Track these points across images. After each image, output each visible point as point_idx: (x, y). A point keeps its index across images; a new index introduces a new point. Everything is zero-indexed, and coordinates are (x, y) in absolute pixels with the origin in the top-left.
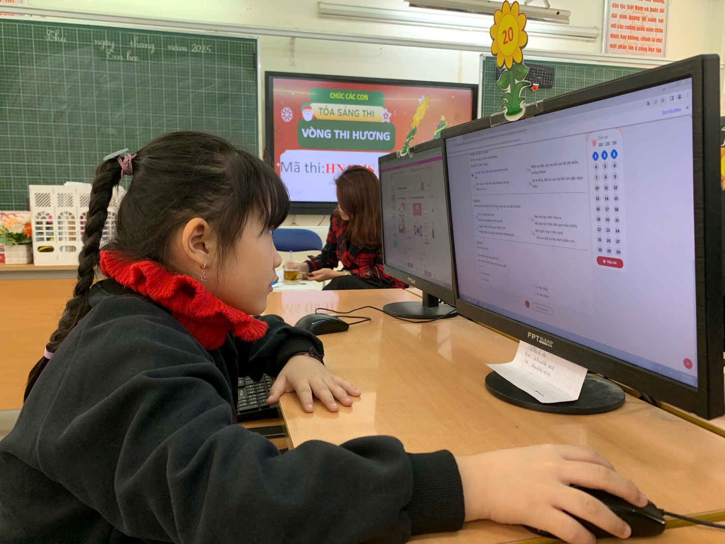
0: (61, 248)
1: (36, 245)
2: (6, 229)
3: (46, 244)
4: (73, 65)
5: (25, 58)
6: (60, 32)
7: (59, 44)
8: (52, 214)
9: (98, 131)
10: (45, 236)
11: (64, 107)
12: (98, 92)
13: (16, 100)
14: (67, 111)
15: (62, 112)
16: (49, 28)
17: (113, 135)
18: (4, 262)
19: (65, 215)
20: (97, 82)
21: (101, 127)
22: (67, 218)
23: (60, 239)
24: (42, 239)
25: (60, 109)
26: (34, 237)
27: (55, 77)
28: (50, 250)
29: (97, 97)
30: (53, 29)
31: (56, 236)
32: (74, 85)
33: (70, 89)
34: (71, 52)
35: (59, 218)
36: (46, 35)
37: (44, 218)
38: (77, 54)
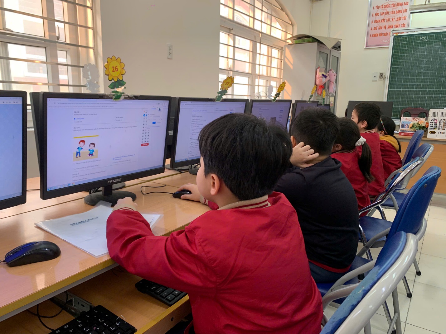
0: (438, 133)
1: (429, 131)
2: (419, 125)
3: (433, 130)
4: (430, 51)
5: (409, 51)
6: (427, 37)
7: (425, 42)
8: (437, 120)
9: (437, 80)
10: (433, 128)
11: (422, 70)
12: (440, 62)
13: (402, 69)
14: (423, 72)
15: (421, 72)
16: (422, 36)
17: (443, 81)
18: (427, 137)
19: (442, 120)
20: (440, 57)
21: (438, 78)
22: (443, 121)
23: (439, 129)
24: (432, 129)
25: (421, 71)
26: (429, 128)
27: (421, 57)
28: (434, 133)
29: (439, 64)
30: (423, 36)
31: (438, 128)
32: (429, 60)
33: (426, 62)
34: (430, 46)
35: (440, 121)
36: (420, 39)
37: (434, 121)
38: (433, 46)
